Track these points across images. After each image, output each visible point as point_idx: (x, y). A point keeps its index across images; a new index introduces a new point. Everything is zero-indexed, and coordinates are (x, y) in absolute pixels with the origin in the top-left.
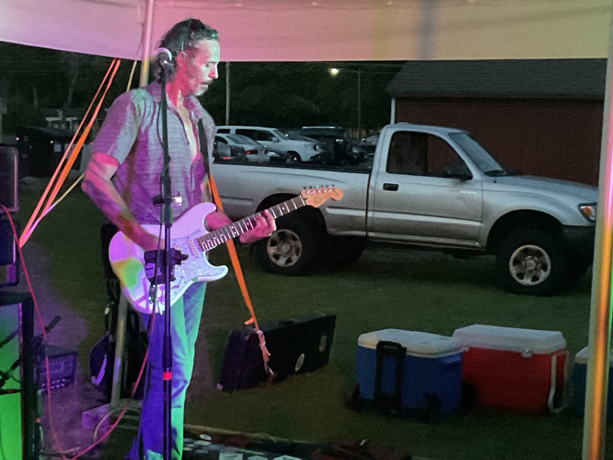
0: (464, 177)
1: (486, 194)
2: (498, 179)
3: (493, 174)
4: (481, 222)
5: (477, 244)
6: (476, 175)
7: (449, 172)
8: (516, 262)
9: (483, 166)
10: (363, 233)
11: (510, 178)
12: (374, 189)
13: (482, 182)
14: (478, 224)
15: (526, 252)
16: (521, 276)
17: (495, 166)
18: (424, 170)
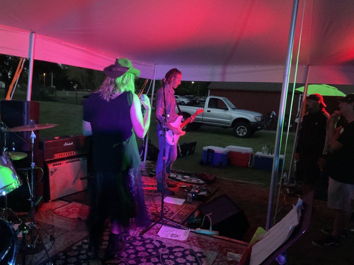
0: (227, 109)
1: (232, 114)
2: (235, 110)
3: (233, 109)
5: (229, 125)
6: (229, 109)
7: (223, 108)
8: (238, 130)
9: (231, 107)
11: (237, 110)
12: (205, 111)
13: (231, 111)
14: (229, 121)
15: (241, 128)
16: (239, 133)
17: (234, 107)
18: (217, 107)
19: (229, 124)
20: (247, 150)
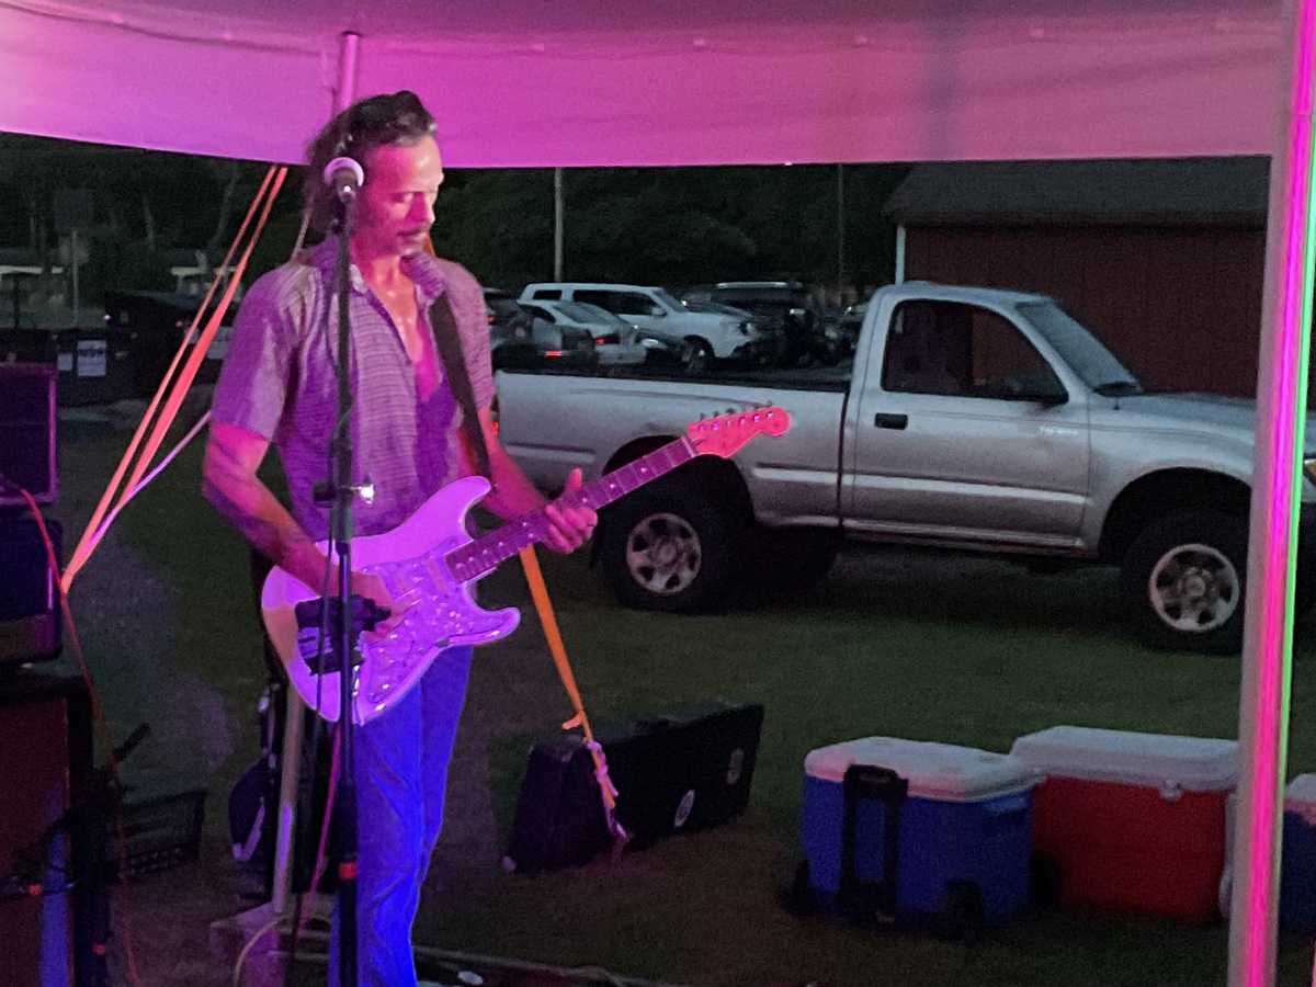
0: (1050, 398)
1: (1097, 435)
2: (1122, 401)
3: (1114, 390)
4: (1087, 495)
5: (1079, 542)
6: (1076, 392)
7: (1017, 388)
8: (1162, 583)
9: (1087, 375)
10: (833, 521)
11: (1146, 399)
12: (856, 426)
13: (1088, 408)
14: (1079, 500)
15: (1185, 559)
16: (1175, 611)
17: (1116, 373)
18: (965, 382)
19: (1076, 532)
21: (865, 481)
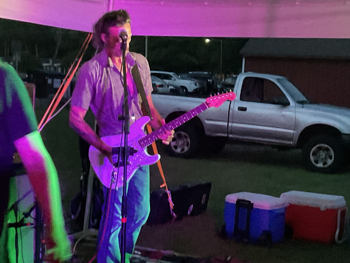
0: (285, 104)
1: (297, 114)
2: (305, 105)
3: (302, 103)
4: (294, 130)
5: (291, 143)
6: (292, 103)
7: (276, 101)
8: (314, 154)
9: (296, 98)
10: (226, 135)
11: (311, 105)
12: (233, 110)
13: (295, 107)
14: (292, 131)
15: (320, 148)
16: (317, 162)
17: (303, 98)
18: (262, 99)
20: (332, 202)
21: (235, 125)
